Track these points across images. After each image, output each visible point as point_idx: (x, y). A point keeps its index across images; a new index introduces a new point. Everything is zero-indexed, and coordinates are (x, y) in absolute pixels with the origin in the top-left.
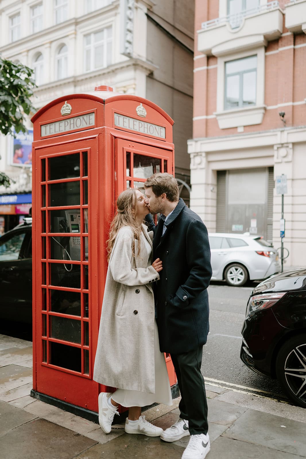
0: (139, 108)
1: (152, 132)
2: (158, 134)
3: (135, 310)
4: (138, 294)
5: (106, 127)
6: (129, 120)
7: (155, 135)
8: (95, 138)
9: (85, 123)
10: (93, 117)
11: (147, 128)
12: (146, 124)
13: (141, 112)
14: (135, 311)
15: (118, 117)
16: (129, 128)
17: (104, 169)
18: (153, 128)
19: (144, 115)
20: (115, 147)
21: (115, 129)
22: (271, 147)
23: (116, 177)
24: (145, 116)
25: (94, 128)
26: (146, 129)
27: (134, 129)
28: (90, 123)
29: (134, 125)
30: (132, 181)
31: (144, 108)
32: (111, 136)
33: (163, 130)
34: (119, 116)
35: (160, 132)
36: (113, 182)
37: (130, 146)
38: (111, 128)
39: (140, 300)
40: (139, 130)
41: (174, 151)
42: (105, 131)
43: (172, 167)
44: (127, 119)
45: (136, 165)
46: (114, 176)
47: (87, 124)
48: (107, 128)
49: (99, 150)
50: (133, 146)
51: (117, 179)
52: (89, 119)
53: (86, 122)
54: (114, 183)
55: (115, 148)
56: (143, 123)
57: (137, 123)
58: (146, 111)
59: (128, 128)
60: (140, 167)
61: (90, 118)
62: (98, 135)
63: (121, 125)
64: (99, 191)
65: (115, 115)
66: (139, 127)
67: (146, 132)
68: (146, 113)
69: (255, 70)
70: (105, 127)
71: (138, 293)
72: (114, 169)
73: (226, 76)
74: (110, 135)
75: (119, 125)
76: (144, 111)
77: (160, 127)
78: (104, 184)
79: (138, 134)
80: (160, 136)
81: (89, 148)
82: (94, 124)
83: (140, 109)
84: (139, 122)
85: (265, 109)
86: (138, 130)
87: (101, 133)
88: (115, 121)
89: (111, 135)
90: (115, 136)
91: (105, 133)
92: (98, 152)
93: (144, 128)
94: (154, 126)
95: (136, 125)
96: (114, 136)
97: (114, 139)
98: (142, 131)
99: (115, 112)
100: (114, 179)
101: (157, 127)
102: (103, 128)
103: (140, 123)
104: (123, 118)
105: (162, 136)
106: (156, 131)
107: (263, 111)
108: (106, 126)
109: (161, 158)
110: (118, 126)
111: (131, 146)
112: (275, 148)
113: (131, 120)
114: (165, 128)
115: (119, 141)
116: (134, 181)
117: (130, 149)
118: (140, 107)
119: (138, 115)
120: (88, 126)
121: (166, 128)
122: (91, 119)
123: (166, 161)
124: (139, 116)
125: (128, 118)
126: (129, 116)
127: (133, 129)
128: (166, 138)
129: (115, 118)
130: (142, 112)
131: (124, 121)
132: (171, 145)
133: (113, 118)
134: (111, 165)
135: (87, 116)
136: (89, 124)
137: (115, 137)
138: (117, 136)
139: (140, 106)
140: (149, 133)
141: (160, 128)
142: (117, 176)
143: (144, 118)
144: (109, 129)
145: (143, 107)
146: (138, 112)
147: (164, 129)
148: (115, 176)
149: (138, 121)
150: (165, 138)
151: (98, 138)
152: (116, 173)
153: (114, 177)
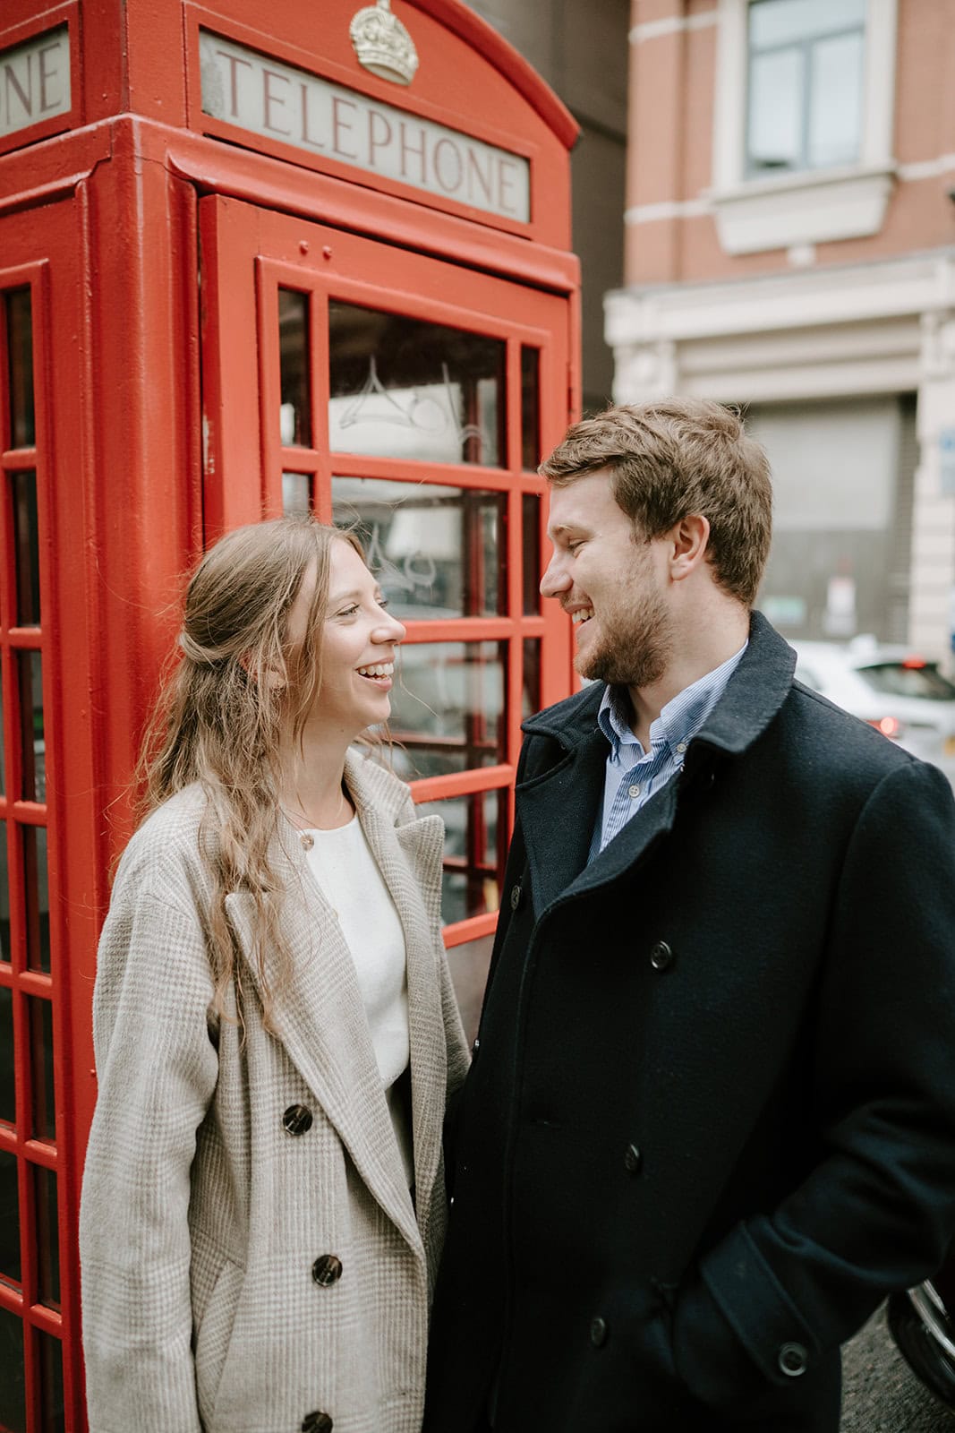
0: (369, 20)
1: (449, 177)
2: (488, 192)
3: (309, 1411)
4: (328, 1291)
5: (136, 118)
6: (304, 88)
7: (472, 196)
8: (69, 192)
9: (22, 107)
10: (60, 56)
11: (422, 153)
12: (414, 128)
13: (383, 48)
14: (316, 1414)
15: (224, 65)
16: (305, 138)
17: (129, 405)
18: (458, 155)
19: (399, 68)
20: (202, 255)
21: (205, 135)
22: (911, 319)
23: (210, 449)
24: (410, 76)
25: (68, 130)
26: (413, 161)
27: (336, 149)
28: (49, 102)
29: (341, 129)
30: (319, 479)
31: (401, 26)
32: (175, 184)
33: (516, 174)
34: (234, 60)
35: (502, 183)
36: (189, 487)
37: (303, 251)
38: (175, 130)
39: (343, 1328)
40: (372, 162)
41: (576, 298)
42: (132, 145)
43: (570, 391)
44: (288, 86)
45: (348, 379)
46: (197, 448)
47: (28, 106)
48: (143, 126)
49: (94, 275)
50: (326, 256)
51: (219, 465)
52: (43, 76)
53: (27, 95)
54: (198, 495)
55: (199, 258)
56: (395, 119)
57: (357, 113)
58: (411, 45)
59: (295, 140)
60: (375, 391)
61: (48, 70)
62: (86, 174)
63: (249, 118)
64: (101, 544)
65: (209, 50)
66: (372, 144)
67: (413, 178)
68: (413, 60)
69: (859, 29)
70: (130, 121)
71: (331, 1280)
72: (197, 401)
73: (752, 53)
74: (167, 176)
75: (234, 112)
76: (404, 43)
77: (497, 155)
78: (131, 500)
79: (366, 183)
80: (501, 204)
81: (40, 263)
82: (65, 106)
83: (375, 26)
84: (371, 113)
85: (894, 177)
86: (362, 162)
87: (109, 159)
88: (207, 87)
89: (175, 171)
90: (199, 177)
91: (132, 157)
92: (93, 286)
93: (404, 147)
94: (463, 145)
95: (348, 127)
96: (196, 183)
97: (194, 199)
98: (387, 165)
99: (203, 29)
100: (197, 464)
101: (482, 153)
102: (120, 123)
103: (377, 119)
104: (267, 73)
105: (513, 210)
106: (475, 178)
107: (883, 186)
108: (139, 113)
109: (502, 334)
110: (229, 118)
111: (314, 254)
112: (929, 321)
113: (321, 95)
114: (528, 160)
115: (227, 215)
116: (336, 475)
117: (308, 273)
118: (376, 18)
119: (362, 67)
120: (38, 117)
121: (535, 164)
122: (54, 73)
123: (531, 355)
124: (368, 72)
125: (296, 79)
126: (303, 64)
127: (327, 152)
128: (536, 219)
129: (203, 64)
130: (391, 47)
131: (272, 93)
132: (557, 264)
133: (190, 62)
134: (177, 376)
135: (29, 58)
136: (44, 107)
137: (204, 190)
138: (213, 181)
139: (378, 10)
140: (432, 186)
141: (501, 163)
142: (216, 448)
143: (405, 87)
144: (157, 132)
145: (392, 18)
146: (360, 48)
147: (521, 167)
148: (206, 443)
149: (363, 107)
150: (531, 219)
151: (90, 193)
152: (211, 429)
153: (198, 456)
